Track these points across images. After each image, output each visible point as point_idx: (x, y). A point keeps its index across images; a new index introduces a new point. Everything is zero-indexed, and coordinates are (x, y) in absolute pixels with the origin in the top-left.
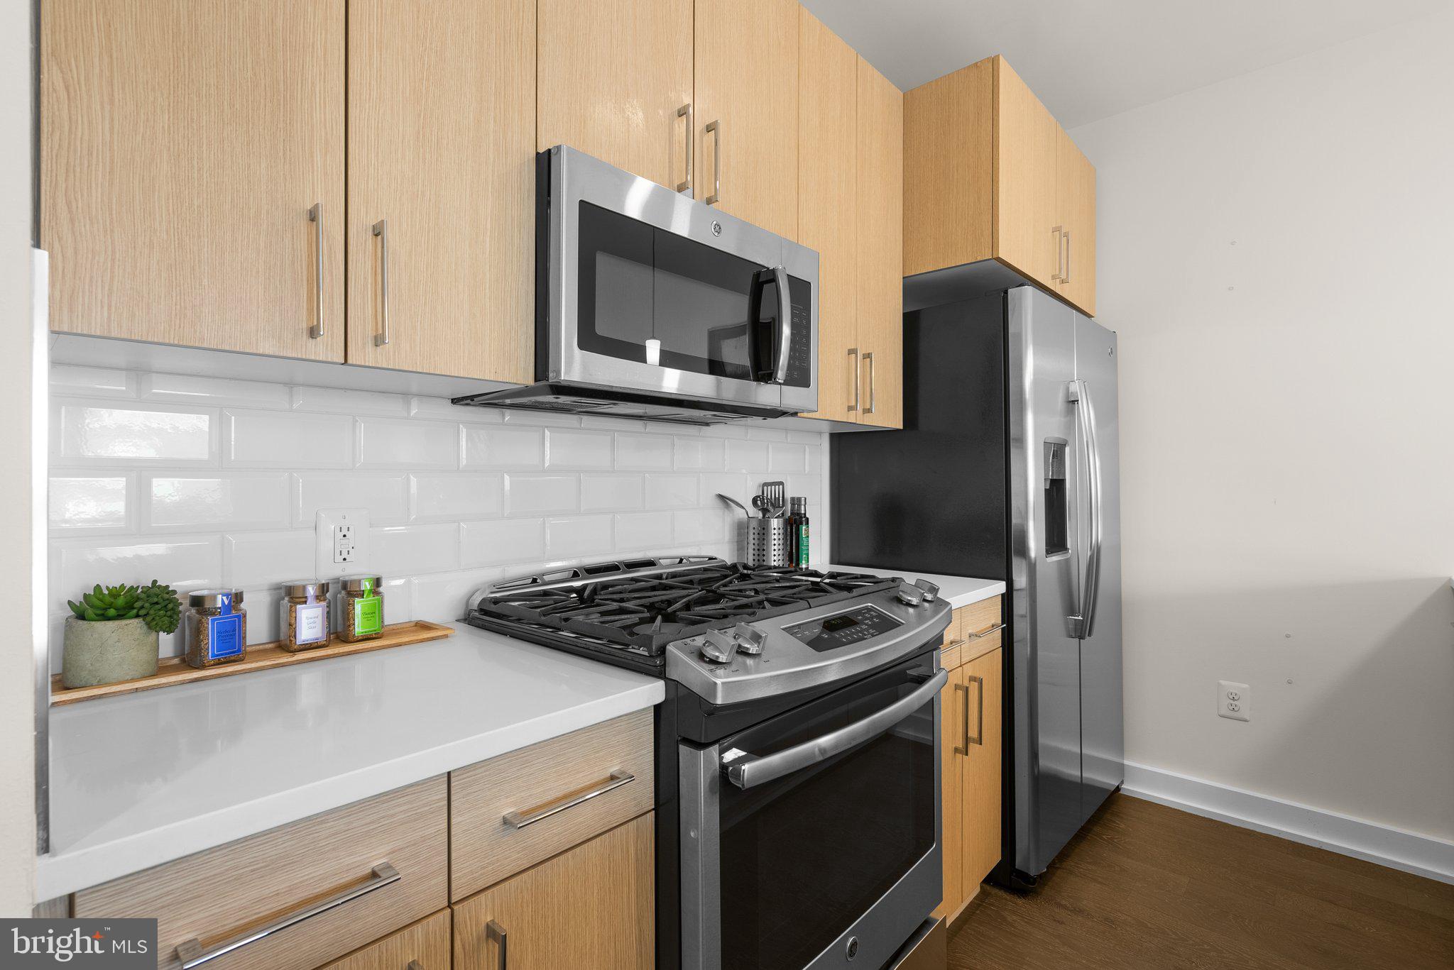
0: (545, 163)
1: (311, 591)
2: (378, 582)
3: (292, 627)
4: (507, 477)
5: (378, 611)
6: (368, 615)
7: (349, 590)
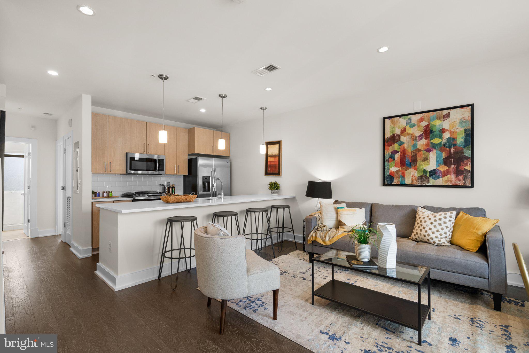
0: (127, 153)
1: (105, 192)
2: (112, 192)
3: (104, 195)
4: (127, 182)
5: (112, 194)
6: (111, 195)
7: (109, 192)
